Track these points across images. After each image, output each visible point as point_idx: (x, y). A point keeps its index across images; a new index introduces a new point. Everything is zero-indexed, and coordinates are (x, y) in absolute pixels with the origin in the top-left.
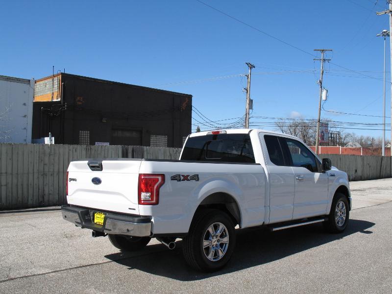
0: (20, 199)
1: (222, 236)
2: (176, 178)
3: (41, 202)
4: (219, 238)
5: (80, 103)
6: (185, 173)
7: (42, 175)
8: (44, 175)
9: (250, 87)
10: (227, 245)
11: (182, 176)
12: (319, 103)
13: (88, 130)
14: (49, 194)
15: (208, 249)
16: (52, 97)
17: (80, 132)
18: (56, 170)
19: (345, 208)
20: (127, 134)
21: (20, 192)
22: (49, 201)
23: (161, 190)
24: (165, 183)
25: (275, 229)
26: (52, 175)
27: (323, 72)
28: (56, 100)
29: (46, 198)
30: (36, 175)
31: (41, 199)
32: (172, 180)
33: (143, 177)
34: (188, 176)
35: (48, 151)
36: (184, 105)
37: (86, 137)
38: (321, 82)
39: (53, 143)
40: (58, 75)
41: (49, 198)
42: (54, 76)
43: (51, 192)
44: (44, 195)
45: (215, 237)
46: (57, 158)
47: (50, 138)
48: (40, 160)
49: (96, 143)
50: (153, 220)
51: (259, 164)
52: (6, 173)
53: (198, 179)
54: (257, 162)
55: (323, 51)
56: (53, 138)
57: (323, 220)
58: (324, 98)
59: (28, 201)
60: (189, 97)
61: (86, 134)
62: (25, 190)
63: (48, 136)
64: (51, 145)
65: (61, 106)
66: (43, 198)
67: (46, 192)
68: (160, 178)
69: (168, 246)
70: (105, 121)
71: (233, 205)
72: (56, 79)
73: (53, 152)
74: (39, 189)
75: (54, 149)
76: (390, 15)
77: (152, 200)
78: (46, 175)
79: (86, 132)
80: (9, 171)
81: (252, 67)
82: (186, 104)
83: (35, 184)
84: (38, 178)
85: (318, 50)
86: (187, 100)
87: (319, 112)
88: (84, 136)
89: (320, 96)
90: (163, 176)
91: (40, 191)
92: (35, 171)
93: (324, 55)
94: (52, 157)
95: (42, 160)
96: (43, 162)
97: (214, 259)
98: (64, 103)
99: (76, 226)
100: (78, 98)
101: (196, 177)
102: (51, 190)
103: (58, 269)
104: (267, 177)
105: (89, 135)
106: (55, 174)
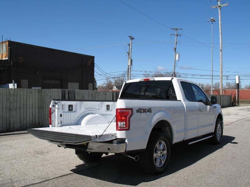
1: (163, 150)
2: (140, 110)
4: (161, 151)
5: (22, 61)
6: (144, 107)
8: (10, 109)
9: (131, 52)
10: (166, 155)
11: (143, 109)
12: (174, 62)
13: (27, 79)
15: (156, 159)
16: (2, 57)
17: (22, 80)
18: (18, 106)
19: (221, 128)
20: (53, 82)
22: (13, 127)
23: (131, 119)
24: (133, 115)
25: (190, 143)
26: (15, 110)
27: (177, 43)
28: (5, 59)
29: (12, 126)
30: (4, 110)
31: (8, 127)
32: (137, 112)
33: (119, 111)
34: (146, 109)
35: (12, 93)
36: (89, 62)
37: (26, 83)
38: (175, 49)
39: (16, 88)
40: (6, 42)
42: (3, 43)
43: (15, 122)
44: (10, 123)
45: (159, 151)
46: (19, 98)
47: (14, 84)
48: (7, 100)
49: (32, 88)
50: (126, 141)
51: (180, 101)
53: (151, 112)
54: (178, 99)
55: (177, 29)
56: (16, 84)
57: (212, 136)
58: (177, 59)
60: (93, 58)
61: (26, 82)
63: (12, 83)
64: (15, 89)
65: (8, 63)
66: (10, 125)
67: (12, 122)
68: (130, 111)
69: (134, 159)
70: (38, 73)
71: (167, 128)
72: (4, 44)
73: (16, 93)
74: (6, 120)
76: (219, 8)
77: (126, 127)
78: (12, 110)
79: (26, 80)
81: (132, 39)
82: (91, 62)
83: (4, 116)
84: (6, 112)
85: (174, 29)
86: (91, 60)
87: (174, 68)
88: (25, 83)
89: (175, 58)
90: (131, 109)
91: (7, 121)
92: (4, 107)
93: (177, 32)
94: (15, 97)
96: (9, 101)
97: (159, 165)
98: (10, 61)
99: (59, 146)
100: (20, 58)
101: (149, 110)
102: (15, 120)
103: (48, 179)
104: (185, 108)
105: (27, 82)
106: (18, 109)
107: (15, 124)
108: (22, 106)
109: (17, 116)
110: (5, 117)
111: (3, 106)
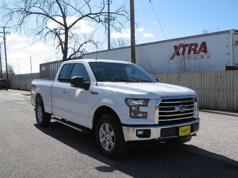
0: (205, 104)
3: (217, 107)
7: (217, 91)
8: (218, 90)
14: (221, 103)
18: (225, 87)
21: (205, 100)
22: (221, 107)
26: (223, 91)
29: (219, 105)
30: (214, 90)
31: (216, 106)
41: (221, 105)
44: (218, 103)
46: (225, 80)
48: (216, 82)
52: (199, 88)
59: (209, 105)
62: (208, 99)
67: (219, 102)
73: (223, 75)
74: (215, 99)
75: (224, 74)
78: (219, 91)
80: (200, 88)
84: (215, 92)
91: (216, 100)
94: (222, 79)
95: (217, 81)
96: (217, 82)
102: (222, 101)
106: (225, 90)
107: (222, 105)
108: (228, 88)
109: (224, 97)
110: (214, 96)
111: (212, 87)
